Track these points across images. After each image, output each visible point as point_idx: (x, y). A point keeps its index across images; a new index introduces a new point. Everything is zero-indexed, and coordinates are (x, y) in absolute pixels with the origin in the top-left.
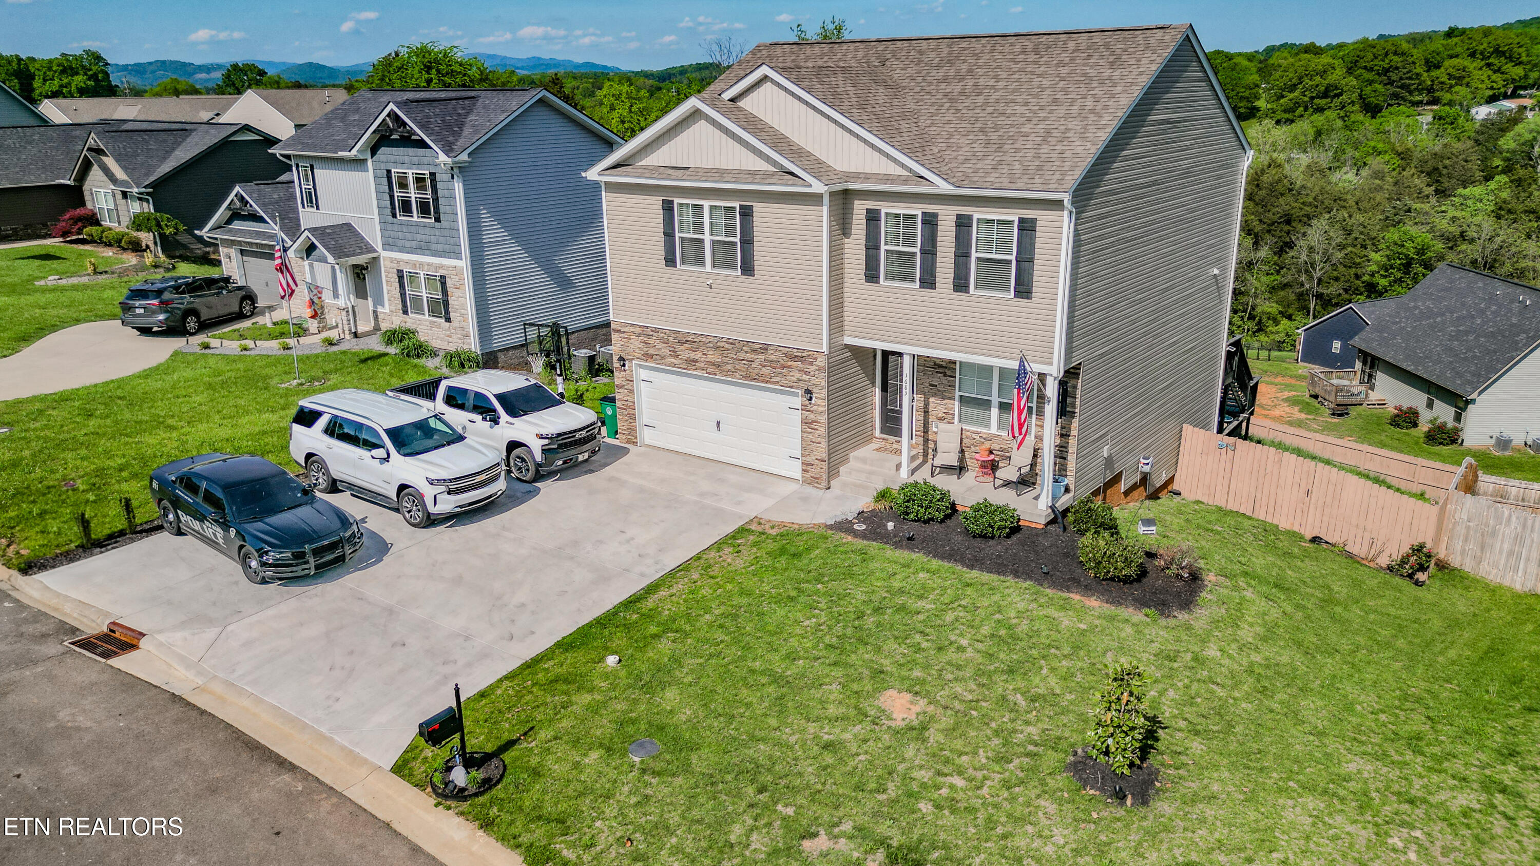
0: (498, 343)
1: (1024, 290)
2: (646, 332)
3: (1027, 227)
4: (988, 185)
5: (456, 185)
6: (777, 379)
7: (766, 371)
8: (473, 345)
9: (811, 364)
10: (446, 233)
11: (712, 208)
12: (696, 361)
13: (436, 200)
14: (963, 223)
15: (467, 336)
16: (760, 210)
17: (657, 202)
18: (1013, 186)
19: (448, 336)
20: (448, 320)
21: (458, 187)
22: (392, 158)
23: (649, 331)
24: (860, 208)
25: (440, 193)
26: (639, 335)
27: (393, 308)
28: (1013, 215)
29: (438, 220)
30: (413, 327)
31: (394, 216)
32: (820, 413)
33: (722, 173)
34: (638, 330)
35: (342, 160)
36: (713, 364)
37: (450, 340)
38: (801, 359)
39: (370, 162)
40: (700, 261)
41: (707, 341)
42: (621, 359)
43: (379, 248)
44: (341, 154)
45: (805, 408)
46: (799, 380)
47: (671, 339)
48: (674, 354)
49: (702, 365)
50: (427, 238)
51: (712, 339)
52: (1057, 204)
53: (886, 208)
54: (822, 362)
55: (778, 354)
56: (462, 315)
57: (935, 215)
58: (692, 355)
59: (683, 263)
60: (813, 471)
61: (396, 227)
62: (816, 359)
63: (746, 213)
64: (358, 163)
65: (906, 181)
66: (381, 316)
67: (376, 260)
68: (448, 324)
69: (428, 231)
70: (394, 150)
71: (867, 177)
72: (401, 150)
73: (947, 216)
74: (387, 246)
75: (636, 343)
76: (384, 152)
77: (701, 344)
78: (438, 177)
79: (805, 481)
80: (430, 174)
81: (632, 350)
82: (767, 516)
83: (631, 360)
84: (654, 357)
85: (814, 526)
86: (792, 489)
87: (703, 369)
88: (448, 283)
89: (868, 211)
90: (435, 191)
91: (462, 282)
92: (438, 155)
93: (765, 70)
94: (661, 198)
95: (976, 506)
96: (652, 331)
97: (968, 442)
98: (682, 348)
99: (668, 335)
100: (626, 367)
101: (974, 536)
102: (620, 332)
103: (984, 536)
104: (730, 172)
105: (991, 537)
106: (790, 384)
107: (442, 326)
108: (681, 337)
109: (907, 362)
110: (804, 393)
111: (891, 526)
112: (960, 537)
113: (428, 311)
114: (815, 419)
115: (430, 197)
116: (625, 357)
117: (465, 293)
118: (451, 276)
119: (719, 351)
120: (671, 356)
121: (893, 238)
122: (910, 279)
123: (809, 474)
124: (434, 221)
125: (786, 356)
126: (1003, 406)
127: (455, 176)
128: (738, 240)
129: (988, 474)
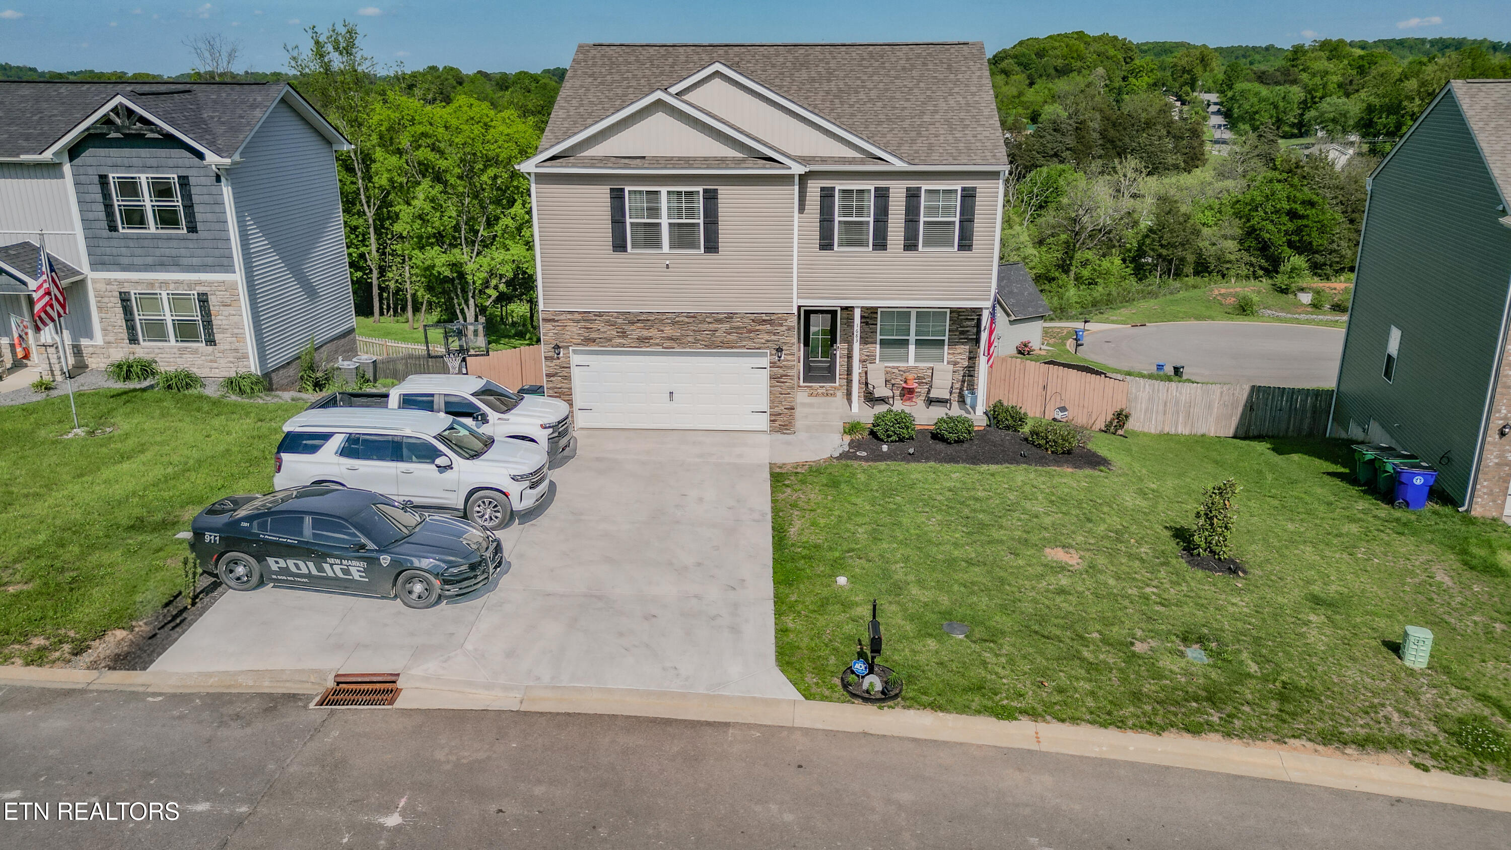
0: (271, 364)
1: (966, 244)
2: (586, 317)
3: (969, 196)
4: (935, 162)
5: (225, 189)
6: (744, 343)
7: (733, 337)
8: (253, 366)
9: (781, 325)
10: (209, 244)
11: (669, 192)
12: (651, 338)
13: (189, 207)
14: (913, 195)
15: (245, 357)
16: (725, 193)
17: (603, 193)
18: (956, 162)
19: (211, 361)
20: (211, 341)
21: (227, 191)
22: (109, 161)
23: (592, 317)
24: (814, 188)
25: (196, 199)
26: (578, 321)
27: (111, 338)
28: (957, 186)
29: (192, 229)
30: (148, 357)
31: (113, 228)
32: (794, 367)
33: (688, 161)
34: (577, 317)
35: (21, 165)
36: (671, 339)
37: (215, 365)
38: (770, 322)
39: (67, 168)
40: (655, 243)
41: (664, 317)
42: (556, 347)
43: (85, 268)
44: (24, 157)
45: (773, 364)
46: (768, 341)
47: (619, 321)
48: (623, 334)
49: (658, 341)
50: (174, 252)
51: (670, 316)
52: (995, 175)
53: (839, 186)
54: (791, 322)
55: (744, 320)
56: (235, 335)
57: (887, 189)
58: (645, 333)
59: (634, 246)
60: (780, 421)
61: (115, 243)
62: (786, 320)
63: (711, 197)
64: (51, 169)
65: (862, 162)
66: (85, 351)
67: (83, 282)
68: (210, 348)
69: (174, 243)
70: (114, 152)
71: (824, 160)
72: (126, 152)
73: (898, 190)
74: (97, 264)
75: (574, 330)
76: (91, 155)
77: (657, 321)
78: (192, 181)
79: (773, 430)
80: (179, 177)
81: (568, 337)
82: (779, 460)
83: (568, 347)
84: (598, 340)
85: (825, 460)
86: (766, 439)
87: (658, 345)
88: (213, 300)
89: (822, 189)
90: (187, 197)
91: (235, 298)
92: (200, 156)
93: (717, 67)
94: (609, 187)
95: (941, 420)
96: (595, 315)
97: (889, 377)
98: (633, 327)
99: (616, 318)
100: (561, 355)
101: (950, 443)
102: (553, 320)
103: (959, 441)
104: (695, 159)
105: (963, 442)
106: (757, 346)
107: (200, 350)
108: (631, 317)
109: (857, 314)
110: (774, 352)
111: (885, 448)
112: (941, 446)
113: (176, 337)
114: (784, 373)
115: (180, 204)
116: (561, 345)
117: (241, 310)
118: (217, 293)
119: (677, 326)
120: (619, 336)
121: (846, 210)
122: (862, 243)
123: (777, 423)
124: (185, 231)
125: (753, 321)
126: (919, 343)
127: (223, 179)
128: (701, 221)
129: (910, 399)
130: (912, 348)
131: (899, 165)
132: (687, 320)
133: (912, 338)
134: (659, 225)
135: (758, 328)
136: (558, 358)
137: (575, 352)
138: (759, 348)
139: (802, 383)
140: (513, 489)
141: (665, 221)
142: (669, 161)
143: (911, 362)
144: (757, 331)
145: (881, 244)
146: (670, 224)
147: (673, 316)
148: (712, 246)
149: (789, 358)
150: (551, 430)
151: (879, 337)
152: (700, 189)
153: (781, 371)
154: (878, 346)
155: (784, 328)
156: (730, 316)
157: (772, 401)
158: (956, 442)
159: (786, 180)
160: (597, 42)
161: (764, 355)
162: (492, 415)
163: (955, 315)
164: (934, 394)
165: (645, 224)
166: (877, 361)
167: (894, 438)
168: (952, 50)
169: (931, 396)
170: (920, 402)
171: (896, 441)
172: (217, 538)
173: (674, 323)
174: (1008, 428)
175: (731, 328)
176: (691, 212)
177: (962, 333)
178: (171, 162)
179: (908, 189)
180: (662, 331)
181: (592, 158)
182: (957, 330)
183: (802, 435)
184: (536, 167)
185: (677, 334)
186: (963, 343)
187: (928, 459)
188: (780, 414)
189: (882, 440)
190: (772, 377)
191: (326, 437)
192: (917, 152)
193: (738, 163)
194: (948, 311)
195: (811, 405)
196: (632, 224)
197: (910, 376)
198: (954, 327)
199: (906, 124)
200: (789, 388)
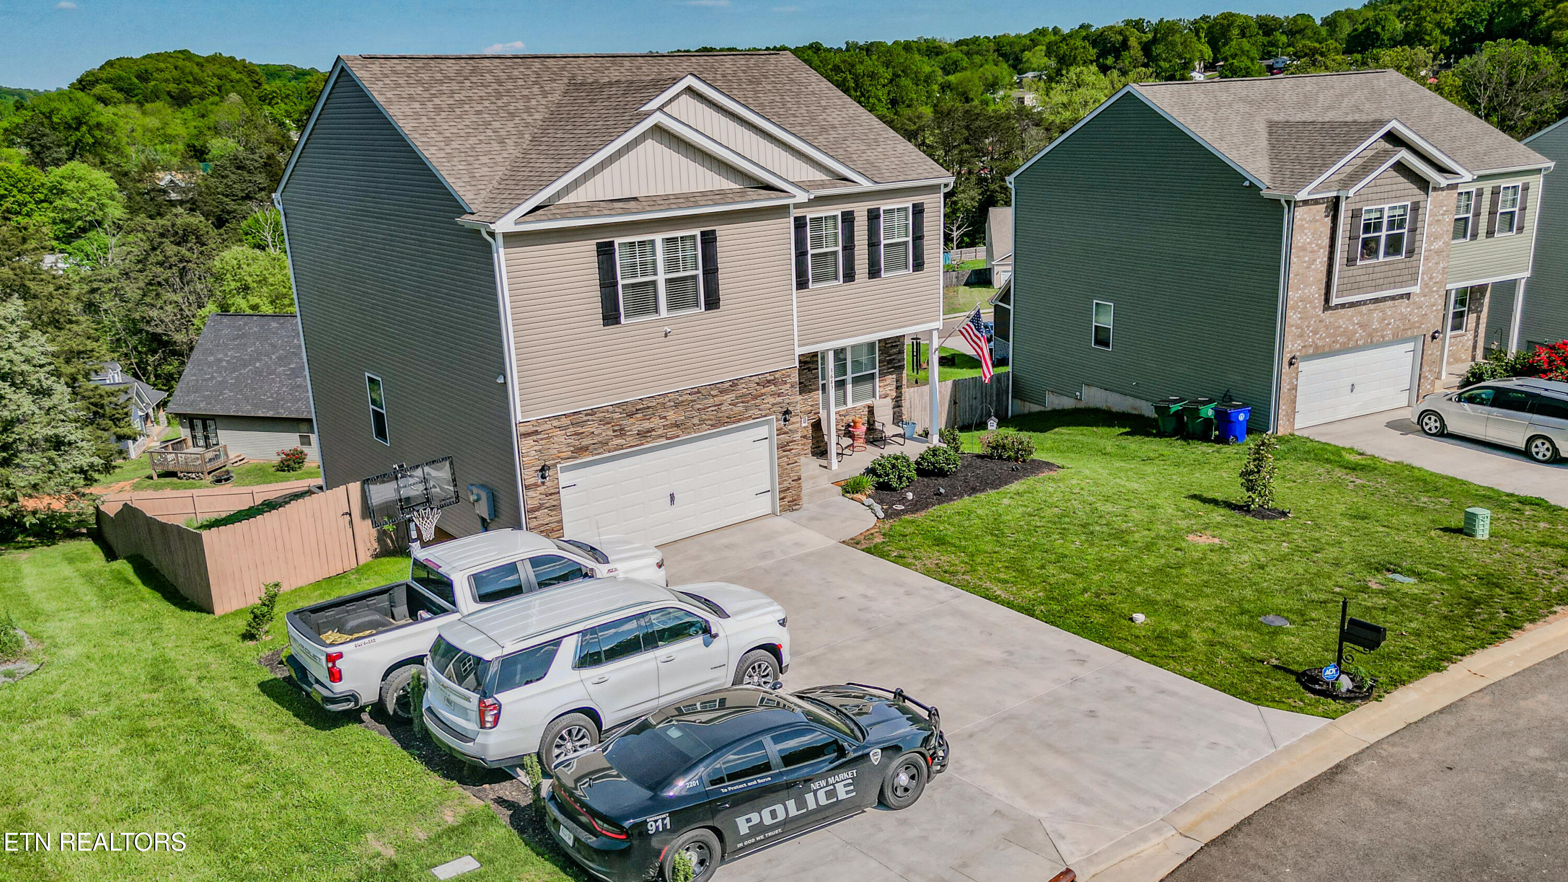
1: (919, 265)
2: (576, 419)
3: (918, 212)
4: (893, 179)
6: (751, 413)
7: (740, 408)
9: (785, 382)
11: (665, 241)
12: (653, 430)
14: (873, 217)
16: (725, 234)
17: (587, 249)
23: (583, 417)
26: (566, 428)
28: (909, 203)
32: (795, 431)
36: (673, 426)
38: (774, 382)
40: (651, 306)
41: (667, 399)
42: (543, 468)
45: (780, 431)
46: (773, 405)
47: (615, 416)
48: (621, 432)
49: (660, 432)
51: (672, 396)
53: (811, 214)
54: (795, 375)
55: (750, 385)
57: (853, 213)
58: (647, 425)
59: (628, 315)
60: (789, 496)
62: (789, 376)
63: (709, 239)
65: (831, 185)
73: (862, 213)
75: (560, 437)
77: (658, 407)
79: (783, 510)
81: (555, 451)
83: (555, 465)
85: (881, 523)
86: (785, 520)
87: (661, 436)
89: (796, 219)
93: (690, 81)
94: (595, 242)
96: (587, 415)
98: (631, 421)
99: (611, 413)
100: (547, 478)
102: (529, 434)
104: (693, 195)
106: (764, 413)
108: (629, 408)
109: (832, 357)
110: (781, 416)
111: (910, 496)
114: (791, 438)
116: (547, 464)
119: (681, 408)
120: (616, 436)
121: (818, 241)
122: (833, 276)
123: (786, 500)
125: (758, 384)
126: (856, 381)
128: (699, 272)
130: (850, 387)
131: (866, 185)
132: (690, 398)
133: (849, 377)
135: (763, 391)
136: (542, 484)
137: (564, 470)
138: (765, 416)
141: (661, 278)
142: (667, 200)
143: (850, 403)
144: (763, 395)
145: (849, 276)
146: (667, 280)
147: (676, 396)
148: (712, 302)
149: (795, 419)
152: (697, 232)
153: (787, 437)
155: (787, 386)
156: (734, 384)
157: (780, 476)
159: (785, 210)
163: (883, 347)
165: (640, 284)
173: (677, 405)
175: (737, 398)
176: (688, 264)
177: (890, 362)
179: (870, 211)
180: (665, 417)
181: (575, 206)
182: (885, 360)
183: (810, 507)
184: (516, 224)
185: (682, 417)
186: (891, 373)
188: (788, 489)
189: (894, 489)
190: (778, 447)
193: (734, 196)
194: (877, 343)
196: (625, 286)
198: (883, 358)
200: (795, 455)
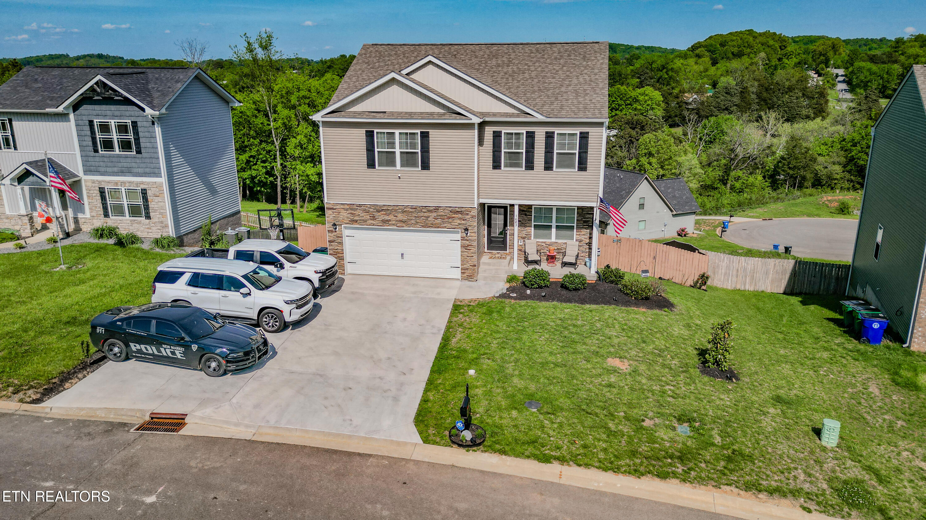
0: (183, 231)
1: (583, 166)
2: (352, 208)
3: (584, 137)
4: (563, 116)
5: (157, 129)
6: (446, 225)
7: (439, 221)
8: (171, 232)
9: (467, 214)
10: (148, 161)
11: (400, 133)
12: (390, 221)
13: (137, 140)
14: (549, 136)
15: (167, 226)
16: (434, 134)
17: (361, 132)
18: (576, 116)
19: (148, 228)
20: (148, 217)
21: (158, 130)
22: (94, 113)
23: (355, 207)
24: (489, 131)
25: (141, 134)
26: (347, 210)
27: (94, 214)
28: (577, 131)
29: (139, 152)
30: (114, 225)
31: (96, 151)
32: (473, 241)
33: (411, 115)
34: (347, 207)
35: (47, 114)
36: (401, 221)
37: (150, 231)
38: (460, 212)
39: (72, 116)
40: (392, 163)
41: (398, 208)
42: (335, 225)
43: (81, 174)
44: (48, 110)
45: (463, 239)
46: (459, 224)
47: (371, 210)
48: (374, 218)
49: (394, 222)
50: (128, 165)
51: (401, 207)
52: (601, 124)
53: (505, 130)
54: (475, 213)
55: (446, 211)
56: (161, 213)
57: (533, 133)
58: (387, 218)
59: (380, 165)
60: (468, 273)
61: (97, 159)
62: (470, 212)
63: (425, 136)
64: (63, 116)
65: (518, 116)
66: (81, 221)
67: (79, 181)
68: (148, 221)
69: (129, 160)
70: (97, 107)
71: (494, 115)
72: (104, 107)
73: (540, 134)
74: (87, 171)
75: (344, 215)
76: (85, 109)
77: (393, 210)
78: (139, 124)
79: (463, 279)
80: (132, 122)
81: (341, 219)
82: (461, 297)
83: (341, 225)
84: (359, 221)
85: (490, 298)
86: (458, 283)
87: (394, 225)
88: (149, 193)
89: (494, 132)
90: (136, 133)
91: (162, 192)
92: (143, 110)
93: (430, 58)
94: (365, 130)
95: (566, 276)
96: (357, 206)
97: (539, 248)
98: (379, 214)
99: (369, 208)
100: (337, 229)
101: (570, 290)
102: (333, 209)
103: (576, 290)
104: (415, 113)
105: (579, 290)
106: (453, 227)
107: (142, 222)
108: (378, 208)
109: (516, 209)
110: (463, 231)
111: (528, 292)
112: (564, 292)
113: (129, 214)
114: (470, 244)
115: (132, 137)
116: (337, 223)
117: (164, 199)
118: (152, 189)
119: (405, 214)
120: (371, 219)
121: (509, 145)
122: (518, 165)
123: (466, 274)
124: (135, 153)
125: (451, 212)
126: (558, 227)
127: (156, 123)
128: (419, 151)
129: (553, 262)
130: (554, 230)
131: (540, 118)
132: (411, 210)
133: (554, 224)
134: (394, 153)
135: (453, 216)
136: (336, 232)
137: (345, 228)
138: (454, 229)
139: (486, 250)
140: (286, 308)
141: (398, 151)
142: (400, 114)
143: (553, 239)
144: (453, 217)
145: (530, 166)
146: (401, 153)
147: (403, 207)
148: (425, 166)
149: (473, 234)
150: (321, 275)
151: (533, 223)
152: (418, 131)
153: (467, 242)
154: (533, 229)
155: (469, 216)
156: (437, 209)
157: (462, 261)
158: (574, 290)
159: (470, 126)
160: (374, 43)
161: (457, 232)
162: (287, 264)
163: (580, 211)
164: (566, 260)
165: (387, 152)
166: (532, 238)
167: (536, 286)
168: (588, 47)
169: (564, 261)
170: (558, 264)
171: (537, 288)
172: (103, 331)
173: (403, 212)
174: (612, 282)
175: (437, 216)
176: (413, 146)
177: (585, 222)
178: (127, 113)
179: (547, 133)
180: (396, 216)
181: (355, 112)
182: (581, 220)
183: (481, 282)
184: (322, 117)
185: (405, 218)
186: (586, 228)
187: (553, 300)
188: (467, 269)
189: (528, 287)
190: (463, 246)
191: (182, 274)
192: (553, 110)
193: (440, 115)
194: (576, 208)
195: (489, 264)
196: (379, 152)
197: (552, 248)
198: (580, 218)
199: (549, 93)
200: (472, 253)
